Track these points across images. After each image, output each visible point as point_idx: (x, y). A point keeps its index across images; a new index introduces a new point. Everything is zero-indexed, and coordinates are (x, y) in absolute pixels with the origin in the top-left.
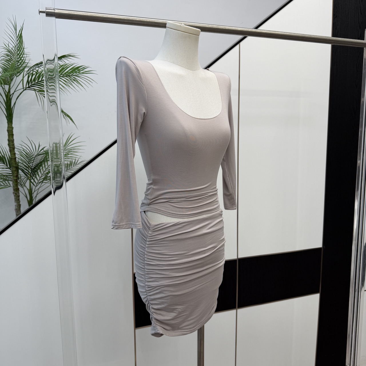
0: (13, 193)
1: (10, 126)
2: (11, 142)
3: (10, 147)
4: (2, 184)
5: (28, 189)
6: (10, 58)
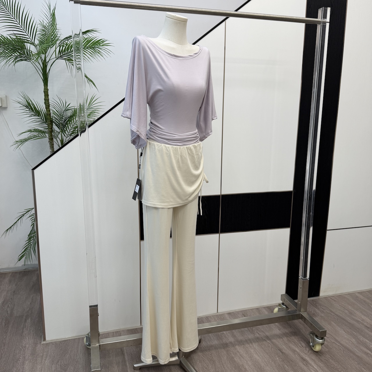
0: (49, 141)
1: (46, 88)
2: (47, 101)
3: (46, 105)
4: (40, 135)
5: (60, 140)
6: (45, 32)
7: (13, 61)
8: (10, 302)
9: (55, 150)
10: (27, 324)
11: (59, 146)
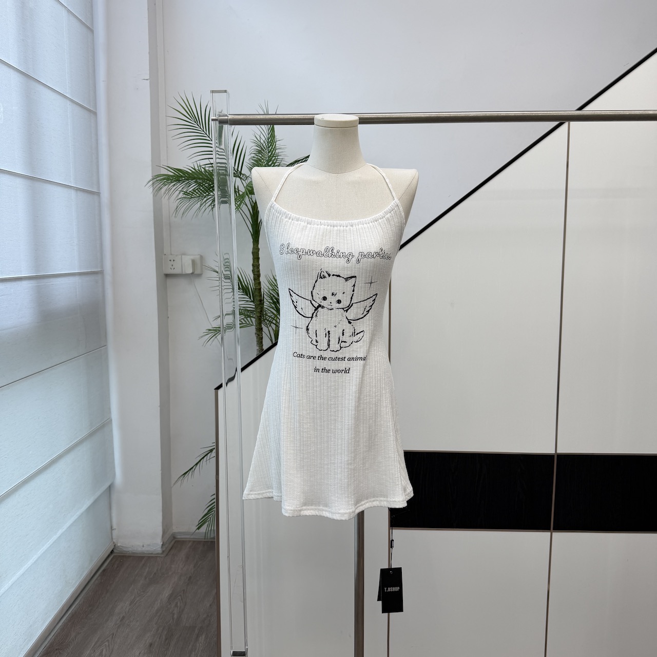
0: (256, 333)
1: (255, 246)
2: (256, 268)
3: (254, 275)
4: (244, 322)
5: (273, 329)
6: (260, 155)
7: (211, 204)
8: (180, 597)
9: (265, 348)
10: (198, 645)
11: (272, 341)
